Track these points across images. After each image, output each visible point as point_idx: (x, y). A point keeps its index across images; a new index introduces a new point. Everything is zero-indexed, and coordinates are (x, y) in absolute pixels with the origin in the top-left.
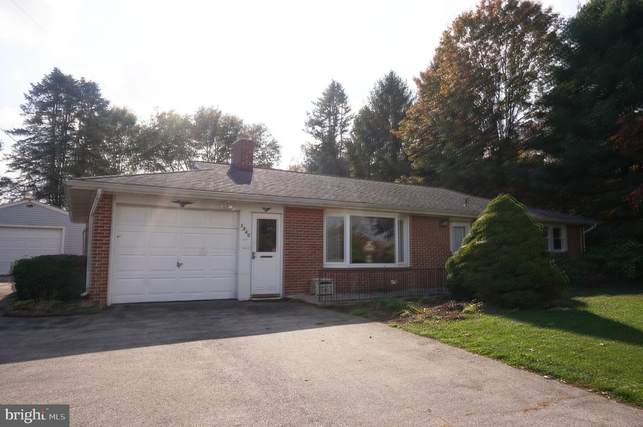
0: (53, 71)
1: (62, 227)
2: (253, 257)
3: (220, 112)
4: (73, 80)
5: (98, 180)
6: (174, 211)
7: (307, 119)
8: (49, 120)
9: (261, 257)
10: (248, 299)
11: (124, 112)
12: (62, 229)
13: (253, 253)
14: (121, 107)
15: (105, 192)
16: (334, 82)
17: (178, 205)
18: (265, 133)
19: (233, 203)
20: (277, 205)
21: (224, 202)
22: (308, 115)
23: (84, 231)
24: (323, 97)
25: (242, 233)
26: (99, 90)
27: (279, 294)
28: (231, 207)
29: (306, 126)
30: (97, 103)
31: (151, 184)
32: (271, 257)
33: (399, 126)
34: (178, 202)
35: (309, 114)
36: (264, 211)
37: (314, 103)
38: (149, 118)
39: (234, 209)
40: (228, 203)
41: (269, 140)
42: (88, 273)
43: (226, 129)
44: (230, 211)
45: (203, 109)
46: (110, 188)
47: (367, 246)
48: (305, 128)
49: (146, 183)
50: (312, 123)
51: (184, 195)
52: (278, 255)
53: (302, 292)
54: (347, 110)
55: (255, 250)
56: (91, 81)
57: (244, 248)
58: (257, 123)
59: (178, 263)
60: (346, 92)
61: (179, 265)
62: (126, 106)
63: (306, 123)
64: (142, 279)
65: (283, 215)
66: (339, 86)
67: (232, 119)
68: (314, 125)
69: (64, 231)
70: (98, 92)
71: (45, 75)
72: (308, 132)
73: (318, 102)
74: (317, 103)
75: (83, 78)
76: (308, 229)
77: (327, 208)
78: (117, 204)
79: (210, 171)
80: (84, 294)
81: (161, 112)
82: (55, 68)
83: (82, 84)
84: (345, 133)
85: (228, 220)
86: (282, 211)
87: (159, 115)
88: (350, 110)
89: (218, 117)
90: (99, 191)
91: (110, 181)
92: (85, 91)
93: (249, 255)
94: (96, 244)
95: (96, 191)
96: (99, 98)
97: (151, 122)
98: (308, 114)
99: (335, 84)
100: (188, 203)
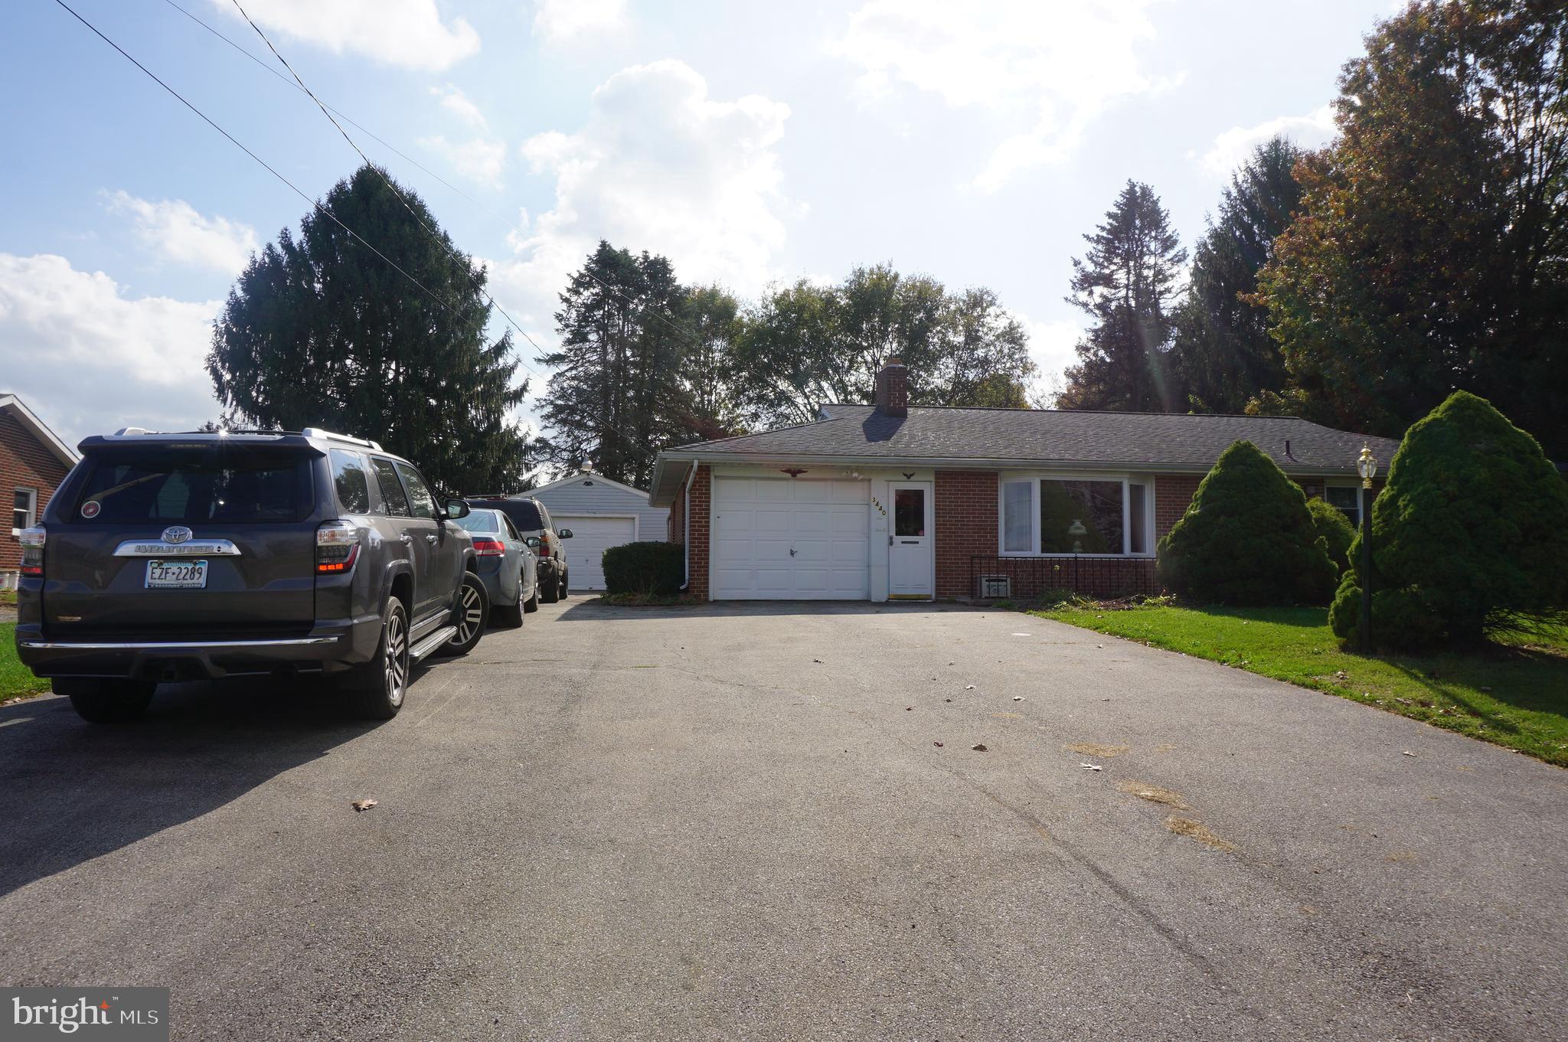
0: (600, 248)
1: (634, 516)
2: (891, 543)
3: (896, 277)
4: (630, 258)
5: (694, 449)
6: (784, 483)
7: (1074, 274)
8: (598, 334)
9: (903, 542)
10: (884, 601)
11: (713, 294)
12: (634, 519)
13: (891, 538)
14: (709, 287)
15: (702, 463)
16: (1133, 186)
17: (789, 475)
18: (991, 310)
19: (859, 469)
20: (923, 469)
21: (849, 469)
22: (1075, 265)
23: (669, 519)
24: (1105, 222)
25: (875, 509)
26: (672, 271)
27: (930, 596)
28: (855, 475)
29: (1073, 289)
30: (671, 294)
31: (755, 451)
32: (917, 543)
33: (1257, 281)
34: (786, 471)
35: (1080, 263)
36: (905, 478)
37: (1088, 237)
38: (759, 304)
39: (861, 477)
40: (852, 469)
41: (1001, 324)
42: (687, 561)
43: (910, 307)
44: (855, 480)
45: (861, 273)
46: (707, 458)
47: (1073, 527)
48: (1070, 293)
49: (747, 449)
50: (1087, 282)
51: (793, 461)
52: (928, 539)
53: (964, 594)
54: (1168, 243)
55: (893, 533)
56: (658, 255)
57: (878, 531)
58: (975, 287)
59: (792, 551)
60: (1162, 206)
61: (792, 553)
62: (716, 284)
63: (1074, 284)
64: (748, 571)
65: (933, 483)
66: (1146, 192)
67: (921, 285)
68: (1091, 285)
69: (637, 520)
70: (670, 274)
71: (588, 256)
72: (1077, 303)
73: (1098, 236)
74: (1096, 238)
75: (646, 252)
76: (973, 502)
77: (1001, 470)
78: (715, 477)
79: (838, 422)
80: (682, 587)
81: (780, 291)
82: (602, 242)
83: (644, 263)
84: (1167, 295)
85: (854, 493)
86: (933, 479)
87: (777, 296)
88: (1175, 242)
89: (891, 289)
90: (696, 463)
91: (708, 450)
92: (650, 276)
93: (886, 541)
94: (694, 526)
95: (693, 463)
96: (674, 286)
97: (764, 310)
98: (1076, 263)
99: (1137, 189)
100: (800, 471)
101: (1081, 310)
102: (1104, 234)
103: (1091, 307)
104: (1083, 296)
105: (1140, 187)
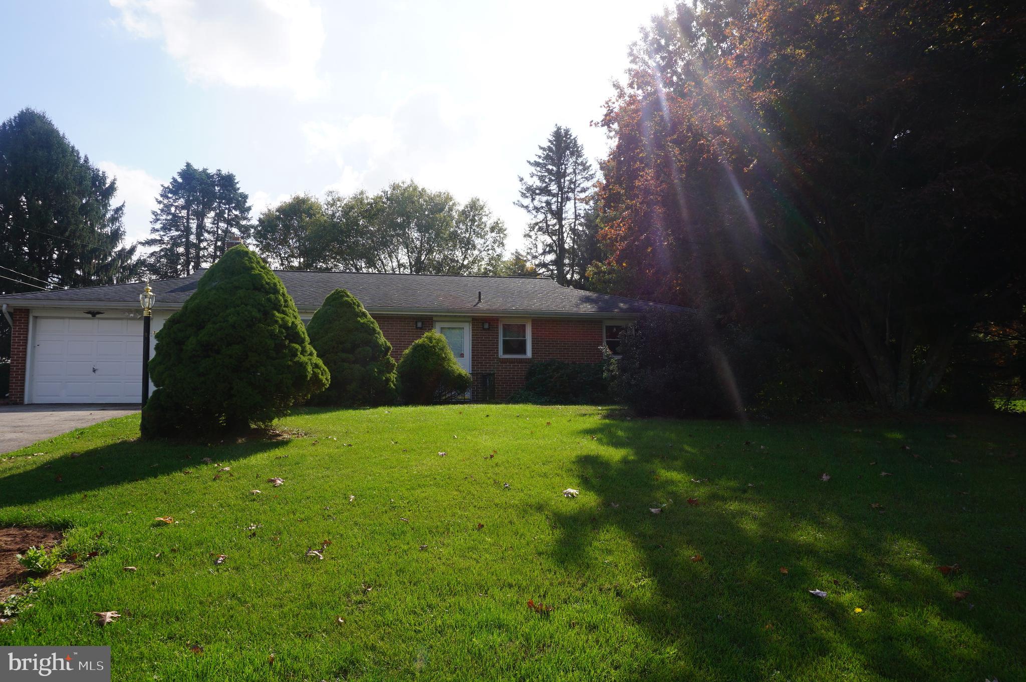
0: (185, 167)
4: (208, 174)
6: (90, 321)
7: (521, 187)
16: (559, 129)
17: (90, 316)
18: (483, 211)
22: (521, 180)
29: (520, 196)
34: (88, 313)
37: (529, 162)
40: (132, 311)
50: (530, 192)
56: (228, 172)
59: (94, 369)
61: (94, 371)
63: (521, 193)
64: (60, 383)
66: (567, 134)
68: (533, 195)
70: (236, 185)
72: (521, 206)
74: (535, 163)
75: (219, 170)
78: (34, 317)
80: (8, 394)
82: (187, 163)
83: (218, 177)
90: (5, 307)
94: (14, 351)
99: (562, 131)
100: (99, 313)
101: (524, 211)
102: (541, 161)
103: (531, 208)
104: (527, 202)
105: (564, 130)
